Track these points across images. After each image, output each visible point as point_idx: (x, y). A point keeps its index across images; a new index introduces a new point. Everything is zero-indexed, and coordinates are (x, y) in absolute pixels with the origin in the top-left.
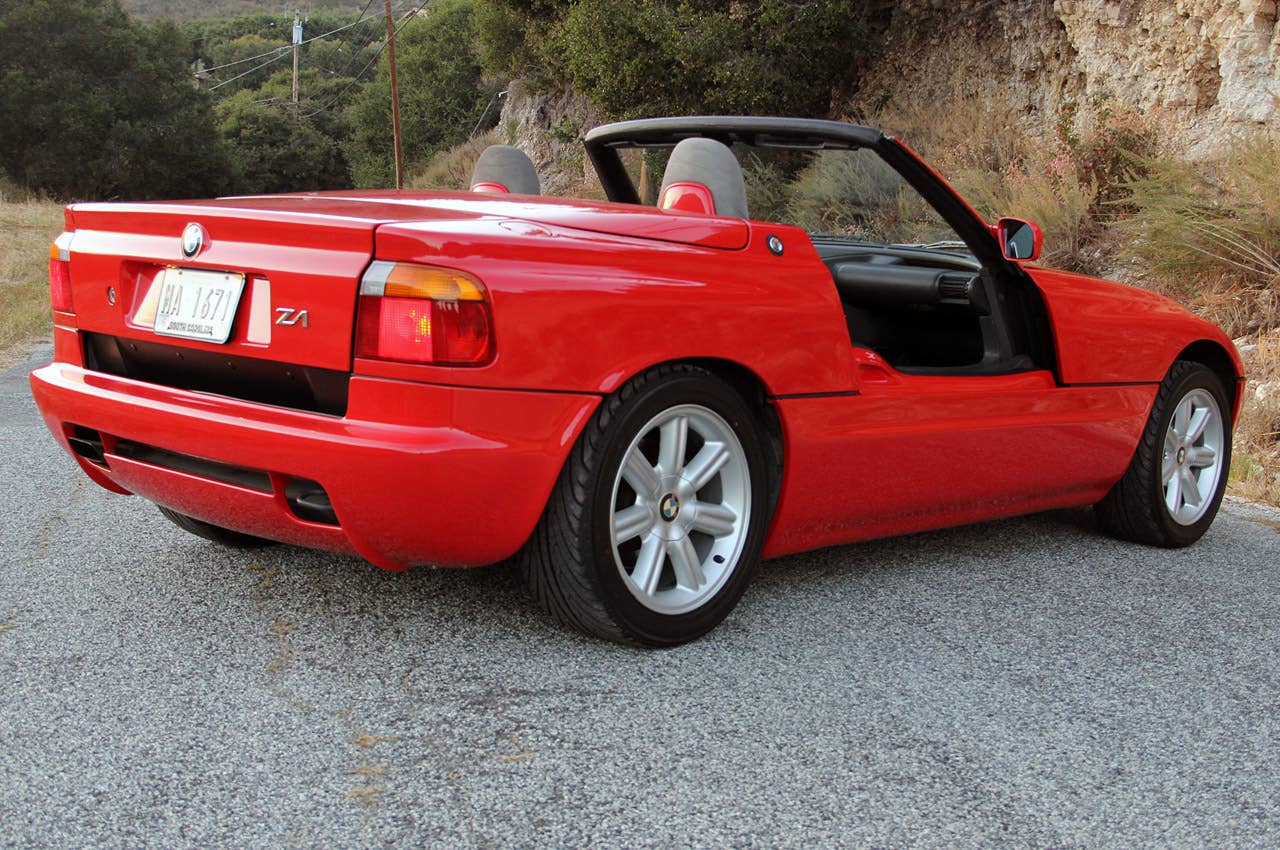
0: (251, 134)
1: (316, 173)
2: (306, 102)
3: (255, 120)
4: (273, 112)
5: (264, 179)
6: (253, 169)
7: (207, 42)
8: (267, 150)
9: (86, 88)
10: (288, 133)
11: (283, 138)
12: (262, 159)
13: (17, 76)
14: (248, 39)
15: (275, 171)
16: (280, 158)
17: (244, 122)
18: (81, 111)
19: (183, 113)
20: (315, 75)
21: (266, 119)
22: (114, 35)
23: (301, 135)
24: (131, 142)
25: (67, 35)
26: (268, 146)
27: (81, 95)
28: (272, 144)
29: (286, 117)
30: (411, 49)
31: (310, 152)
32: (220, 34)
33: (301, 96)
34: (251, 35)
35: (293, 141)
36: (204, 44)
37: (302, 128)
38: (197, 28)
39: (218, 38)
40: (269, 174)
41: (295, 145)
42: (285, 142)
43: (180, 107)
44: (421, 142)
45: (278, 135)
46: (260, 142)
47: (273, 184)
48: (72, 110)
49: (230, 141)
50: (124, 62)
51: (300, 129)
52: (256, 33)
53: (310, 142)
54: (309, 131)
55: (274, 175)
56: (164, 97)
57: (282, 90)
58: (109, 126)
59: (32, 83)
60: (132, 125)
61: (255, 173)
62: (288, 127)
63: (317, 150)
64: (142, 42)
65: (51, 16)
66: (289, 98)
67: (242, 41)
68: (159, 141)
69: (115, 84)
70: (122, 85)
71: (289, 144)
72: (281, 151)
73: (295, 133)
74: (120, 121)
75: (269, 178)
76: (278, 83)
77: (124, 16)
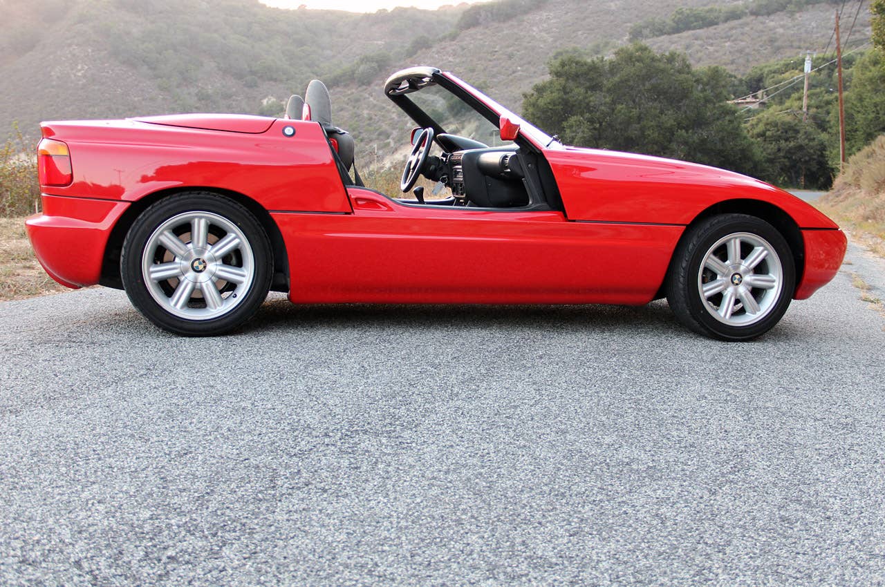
0: (773, 134)
1: (815, 157)
2: (813, 110)
3: (776, 125)
4: (788, 119)
5: (779, 162)
6: (772, 157)
7: (766, 78)
8: (783, 144)
9: (662, 112)
10: (797, 132)
11: (794, 135)
12: (779, 150)
13: (622, 109)
14: (791, 73)
15: (787, 157)
16: (790, 148)
17: (768, 127)
18: (657, 126)
19: (719, 122)
20: (822, 92)
21: (783, 123)
22: (680, 78)
23: (806, 133)
24: (686, 143)
25: (653, 81)
26: (784, 141)
27: (659, 117)
28: (787, 140)
29: (797, 121)
30: (873, 69)
31: (811, 143)
32: (775, 72)
33: (809, 107)
34: (793, 71)
35: (801, 137)
36: (764, 80)
37: (807, 128)
38: (761, 70)
39: (772, 75)
40: (782, 160)
41: (801, 140)
42: (795, 138)
43: (718, 119)
44: (876, 131)
45: (790, 133)
46: (778, 139)
47: (786, 166)
48: (652, 126)
49: (759, 139)
50: (685, 94)
51: (805, 128)
52: (796, 69)
53: (812, 137)
54: (811, 130)
55: (786, 160)
56: (709, 114)
57: (796, 104)
58: (673, 135)
59: (631, 112)
60: (687, 133)
61: (774, 159)
62: (798, 128)
63: (816, 142)
64: (697, 81)
65: (644, 71)
66: (801, 108)
67: (787, 75)
68: (703, 141)
69: (679, 108)
70: (683, 109)
71: (798, 139)
72: (792, 144)
73: (802, 132)
74: (679, 130)
75: (783, 162)
76: (796, 100)
77: (688, 66)
